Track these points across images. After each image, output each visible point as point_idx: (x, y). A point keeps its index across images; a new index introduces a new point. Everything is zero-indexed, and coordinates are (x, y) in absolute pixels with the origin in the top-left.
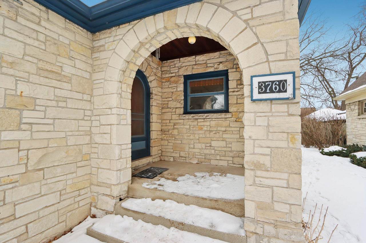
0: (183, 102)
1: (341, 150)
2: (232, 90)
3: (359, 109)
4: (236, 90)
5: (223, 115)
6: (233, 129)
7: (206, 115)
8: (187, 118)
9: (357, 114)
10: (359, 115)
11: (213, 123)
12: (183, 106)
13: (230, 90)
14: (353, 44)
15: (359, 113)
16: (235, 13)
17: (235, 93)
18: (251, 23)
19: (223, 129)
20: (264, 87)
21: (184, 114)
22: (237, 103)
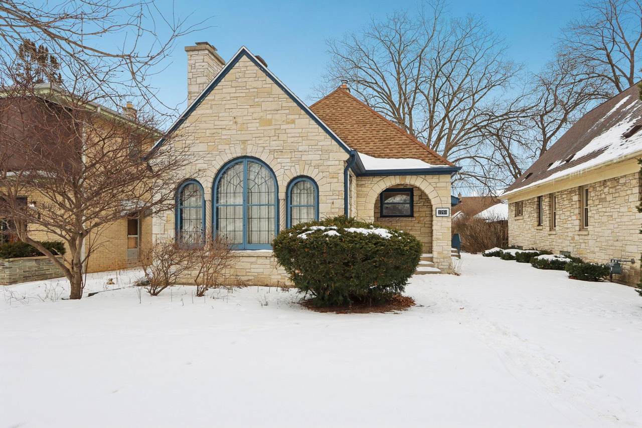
0: (379, 208)
1: (498, 250)
2: (416, 202)
3: (515, 210)
4: (419, 202)
5: (410, 219)
6: (416, 228)
7: (398, 218)
8: (384, 220)
9: (514, 216)
10: (515, 216)
11: (403, 224)
12: (379, 211)
13: (414, 202)
14: (546, 104)
15: (515, 214)
16: (430, 183)
17: (418, 204)
18: (436, 189)
19: (410, 228)
20: (440, 212)
21: (381, 217)
22: (419, 211)
